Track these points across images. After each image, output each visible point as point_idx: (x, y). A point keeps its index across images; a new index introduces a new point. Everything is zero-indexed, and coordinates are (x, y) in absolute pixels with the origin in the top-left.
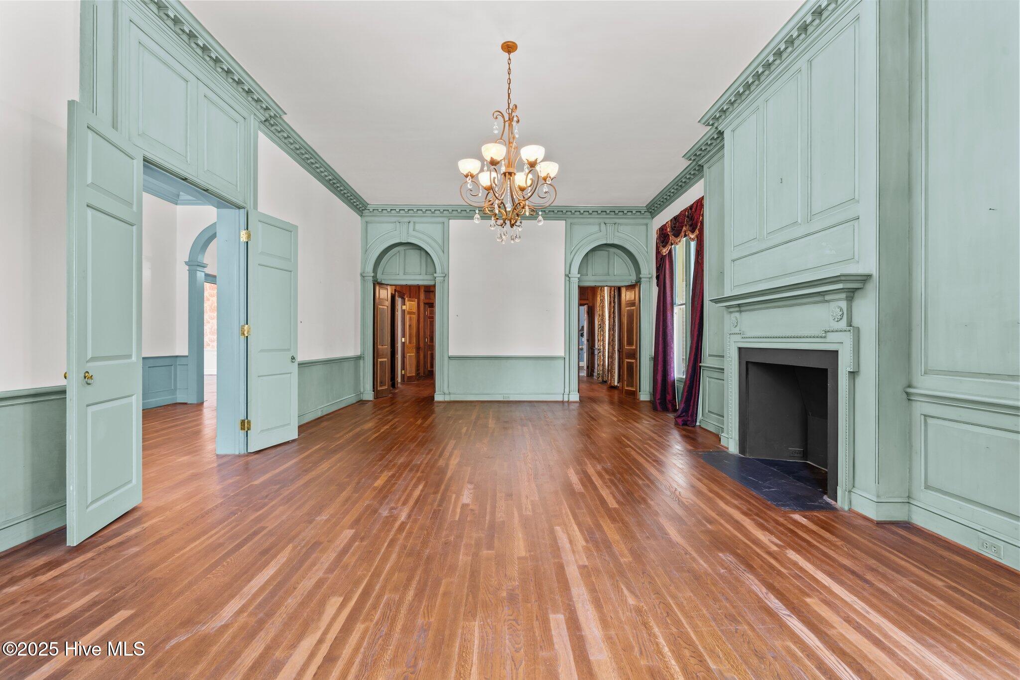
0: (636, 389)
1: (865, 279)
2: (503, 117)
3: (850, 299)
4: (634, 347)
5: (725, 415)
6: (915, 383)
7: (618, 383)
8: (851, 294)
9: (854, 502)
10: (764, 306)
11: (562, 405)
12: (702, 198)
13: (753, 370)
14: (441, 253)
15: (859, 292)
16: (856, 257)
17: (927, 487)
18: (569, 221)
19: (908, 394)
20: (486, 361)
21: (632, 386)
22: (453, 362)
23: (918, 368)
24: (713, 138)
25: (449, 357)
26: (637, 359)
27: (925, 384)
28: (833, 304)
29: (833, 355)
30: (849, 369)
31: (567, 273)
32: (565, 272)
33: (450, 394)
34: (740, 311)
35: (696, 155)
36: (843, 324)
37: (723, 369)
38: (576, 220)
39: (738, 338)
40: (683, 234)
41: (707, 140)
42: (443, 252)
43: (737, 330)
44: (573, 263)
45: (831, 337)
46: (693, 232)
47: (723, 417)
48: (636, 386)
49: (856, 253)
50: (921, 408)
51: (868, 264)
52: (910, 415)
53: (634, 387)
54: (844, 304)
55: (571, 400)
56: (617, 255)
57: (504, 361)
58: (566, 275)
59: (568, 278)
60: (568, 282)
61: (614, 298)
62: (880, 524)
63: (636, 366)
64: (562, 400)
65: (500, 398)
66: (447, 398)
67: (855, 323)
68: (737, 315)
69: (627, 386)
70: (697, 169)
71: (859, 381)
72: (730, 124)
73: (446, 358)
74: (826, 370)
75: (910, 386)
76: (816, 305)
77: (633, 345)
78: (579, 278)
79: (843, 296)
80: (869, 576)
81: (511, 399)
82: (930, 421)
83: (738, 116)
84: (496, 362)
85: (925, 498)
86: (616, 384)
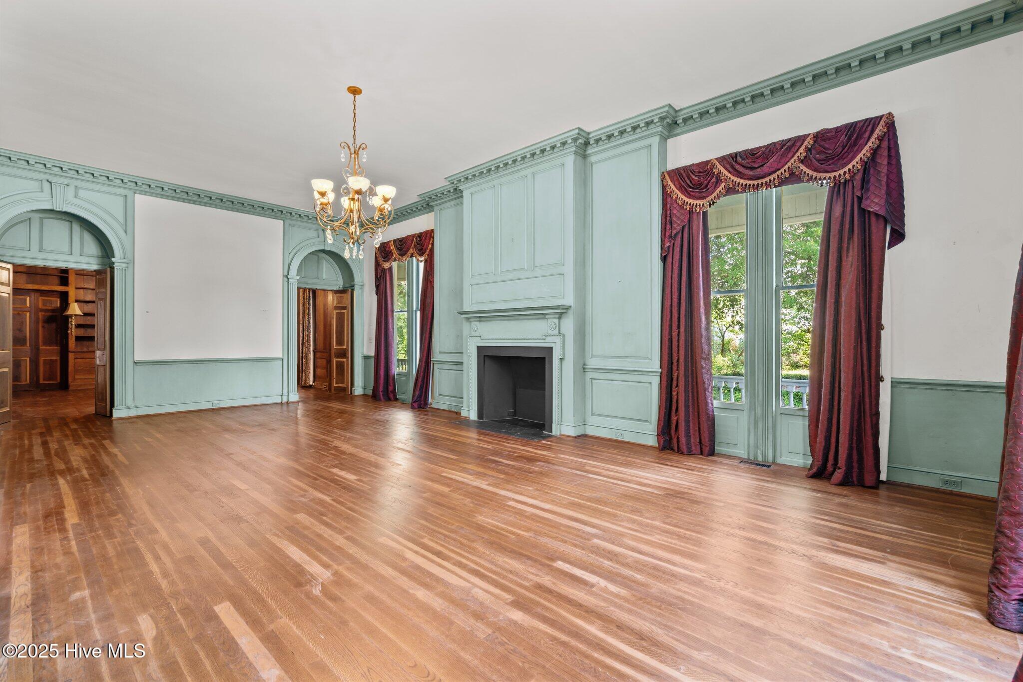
0: (348, 385)
1: (568, 308)
2: (349, 148)
3: (560, 318)
4: (345, 347)
5: (465, 397)
6: (587, 363)
7: (314, 381)
8: (561, 315)
9: (562, 429)
10: (500, 318)
11: (280, 406)
12: (433, 230)
13: (488, 362)
14: (121, 233)
15: (563, 315)
16: (562, 295)
17: (593, 414)
18: (288, 222)
19: (584, 368)
20: (190, 366)
21: (343, 383)
22: (138, 368)
23: (588, 355)
24: (449, 191)
25: (135, 363)
26: (348, 358)
27: (592, 363)
28: (550, 321)
29: (550, 349)
30: (560, 357)
31: (286, 273)
32: (283, 272)
33: (136, 407)
34: (480, 321)
35: (431, 198)
36: (556, 332)
37: (463, 363)
38: (294, 222)
39: (478, 339)
40: (409, 254)
41: (444, 190)
42: (126, 232)
43: (477, 334)
44: (292, 264)
45: (548, 339)
46: (421, 255)
47: (463, 398)
48: (348, 383)
49: (562, 294)
50: (590, 375)
51: (569, 300)
52: (585, 380)
53: (345, 383)
54: (556, 321)
55: (290, 400)
56: (326, 261)
57: (211, 365)
58: (284, 276)
59: (286, 279)
60: (286, 284)
61: (309, 300)
62: (577, 437)
63: (348, 364)
64: (280, 401)
65: (208, 406)
66: (133, 413)
67: (562, 331)
68: (477, 323)
69: (337, 383)
70: (424, 206)
71: (564, 363)
72: (470, 188)
73: (130, 364)
74: (544, 359)
75: (584, 365)
76: (540, 320)
77: (344, 345)
78: (298, 280)
79: (557, 316)
80: (594, 455)
81: (223, 405)
82: (594, 381)
83: (477, 185)
84: (202, 366)
85: (592, 420)
86: (311, 383)
